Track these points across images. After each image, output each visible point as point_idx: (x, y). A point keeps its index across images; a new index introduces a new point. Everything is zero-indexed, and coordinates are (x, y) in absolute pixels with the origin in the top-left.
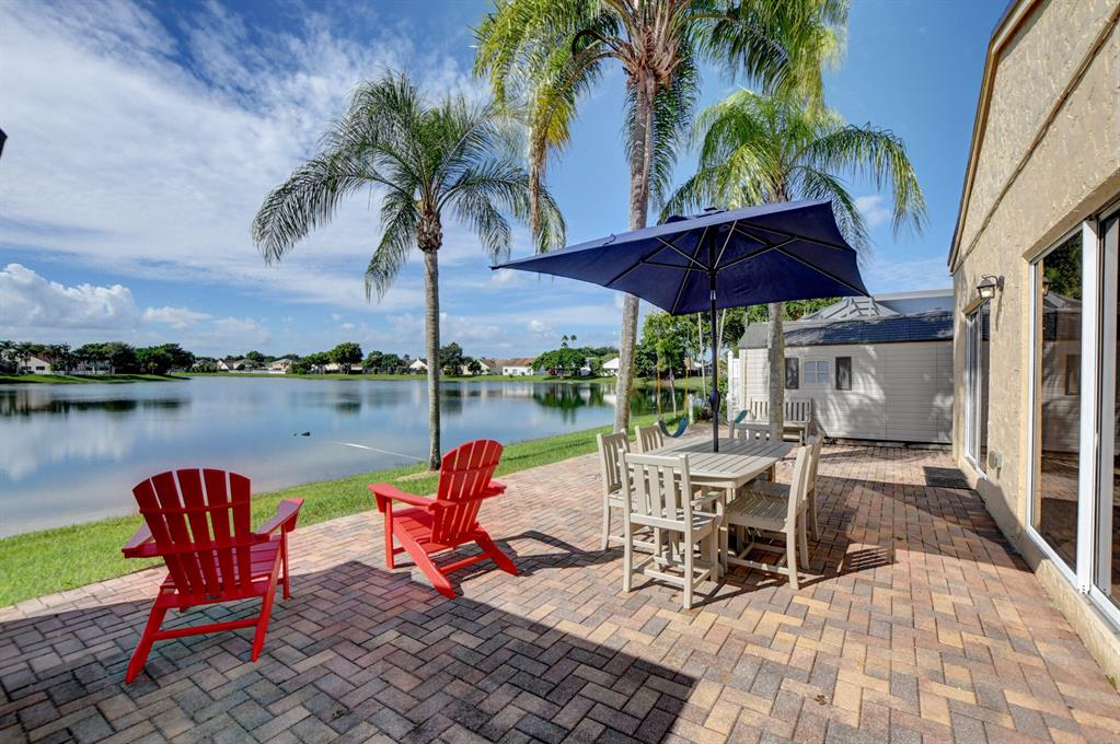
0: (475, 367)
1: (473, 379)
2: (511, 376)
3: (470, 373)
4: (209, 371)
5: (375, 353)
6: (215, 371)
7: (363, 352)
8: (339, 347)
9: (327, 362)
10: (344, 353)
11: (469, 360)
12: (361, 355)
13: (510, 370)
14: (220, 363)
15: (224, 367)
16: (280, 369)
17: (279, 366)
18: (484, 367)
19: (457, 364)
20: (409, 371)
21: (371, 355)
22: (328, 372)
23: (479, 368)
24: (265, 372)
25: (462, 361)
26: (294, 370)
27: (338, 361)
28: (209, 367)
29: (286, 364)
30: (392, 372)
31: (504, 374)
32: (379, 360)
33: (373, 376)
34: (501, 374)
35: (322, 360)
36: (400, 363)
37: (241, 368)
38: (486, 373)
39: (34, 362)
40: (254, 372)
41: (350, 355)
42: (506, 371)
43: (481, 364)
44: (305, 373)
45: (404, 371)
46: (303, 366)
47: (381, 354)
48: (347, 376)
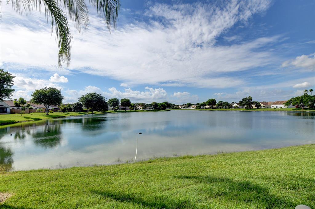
0: (258, 105)
1: (257, 110)
2: (275, 109)
3: (256, 108)
4: (177, 108)
5: (220, 102)
6: (178, 108)
7: (216, 101)
8: (209, 100)
9: (206, 105)
10: (210, 102)
11: (255, 102)
12: (216, 103)
13: (275, 106)
14: (180, 106)
15: (180, 107)
16: (193, 108)
17: (193, 107)
18: (262, 105)
19: (249, 104)
20: (232, 107)
21: (219, 102)
22: (206, 108)
23: (260, 105)
24: (189, 109)
25: (252, 103)
26: (197, 108)
27: (208, 105)
28: (177, 107)
29: (195, 106)
30: (226, 108)
31: (272, 108)
32: (221, 104)
33: (219, 109)
34: (271, 108)
35: (204, 105)
36: (228, 104)
37: (184, 107)
38: (264, 107)
39: (140, 107)
40: (187, 109)
41: (212, 103)
42: (273, 106)
43: (261, 104)
44: (199, 109)
45: (230, 107)
46: (199, 106)
47: (222, 102)
48: (211, 109)
